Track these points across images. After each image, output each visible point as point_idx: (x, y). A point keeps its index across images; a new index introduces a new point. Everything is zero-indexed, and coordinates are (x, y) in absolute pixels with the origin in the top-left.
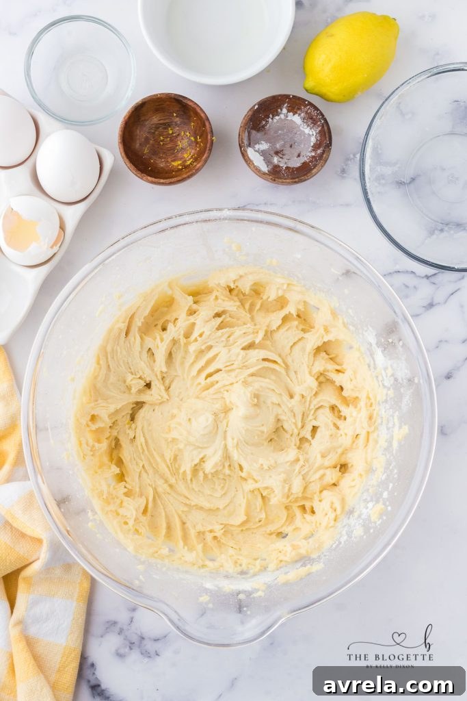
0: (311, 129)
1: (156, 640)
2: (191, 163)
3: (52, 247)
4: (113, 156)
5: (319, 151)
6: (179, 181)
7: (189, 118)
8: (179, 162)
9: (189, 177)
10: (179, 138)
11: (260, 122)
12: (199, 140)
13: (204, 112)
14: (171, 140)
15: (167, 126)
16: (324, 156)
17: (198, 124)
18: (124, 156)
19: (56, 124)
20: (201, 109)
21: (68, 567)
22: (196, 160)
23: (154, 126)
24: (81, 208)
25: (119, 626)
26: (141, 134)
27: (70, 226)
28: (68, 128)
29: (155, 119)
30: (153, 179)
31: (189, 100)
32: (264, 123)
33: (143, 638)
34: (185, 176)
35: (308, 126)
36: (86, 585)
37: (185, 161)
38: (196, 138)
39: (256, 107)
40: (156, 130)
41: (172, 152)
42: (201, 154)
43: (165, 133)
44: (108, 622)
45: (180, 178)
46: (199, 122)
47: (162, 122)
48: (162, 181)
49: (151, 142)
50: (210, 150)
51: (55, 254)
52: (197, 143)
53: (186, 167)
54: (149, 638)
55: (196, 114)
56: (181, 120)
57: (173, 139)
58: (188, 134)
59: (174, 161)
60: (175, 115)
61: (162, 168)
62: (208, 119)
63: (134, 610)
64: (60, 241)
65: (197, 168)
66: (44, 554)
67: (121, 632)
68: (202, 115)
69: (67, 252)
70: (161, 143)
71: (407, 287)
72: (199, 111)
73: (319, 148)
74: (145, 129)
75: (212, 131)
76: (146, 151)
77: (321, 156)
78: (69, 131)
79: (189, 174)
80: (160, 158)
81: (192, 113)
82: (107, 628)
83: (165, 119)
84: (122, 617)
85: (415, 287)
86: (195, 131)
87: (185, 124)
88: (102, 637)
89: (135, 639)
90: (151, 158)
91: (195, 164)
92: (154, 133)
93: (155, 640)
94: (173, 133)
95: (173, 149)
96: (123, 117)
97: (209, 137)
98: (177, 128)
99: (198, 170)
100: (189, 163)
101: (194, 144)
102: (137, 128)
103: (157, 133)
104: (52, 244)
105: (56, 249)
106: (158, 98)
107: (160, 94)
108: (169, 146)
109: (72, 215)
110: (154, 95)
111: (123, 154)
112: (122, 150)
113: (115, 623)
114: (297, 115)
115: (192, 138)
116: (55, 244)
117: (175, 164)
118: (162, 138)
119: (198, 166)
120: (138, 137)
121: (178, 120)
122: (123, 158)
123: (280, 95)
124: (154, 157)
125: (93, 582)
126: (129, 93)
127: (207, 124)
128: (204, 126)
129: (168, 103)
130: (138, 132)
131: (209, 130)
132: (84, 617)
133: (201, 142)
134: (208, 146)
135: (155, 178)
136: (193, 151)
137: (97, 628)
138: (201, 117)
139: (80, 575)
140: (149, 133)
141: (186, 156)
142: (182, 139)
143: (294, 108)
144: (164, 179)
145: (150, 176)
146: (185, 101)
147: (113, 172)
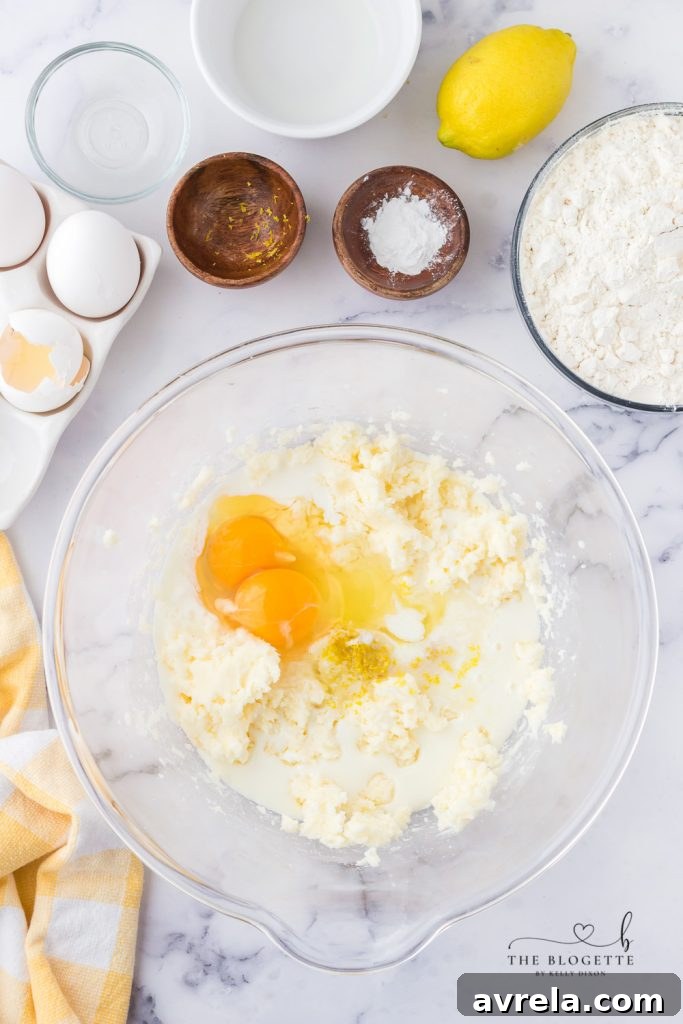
0: (442, 223)
1: (243, 960)
2: (274, 255)
3: (73, 384)
4: (160, 247)
5: (448, 258)
6: (258, 282)
7: (270, 188)
8: (257, 254)
9: (272, 275)
10: (257, 219)
11: (370, 202)
12: (286, 220)
13: (291, 178)
14: (245, 222)
15: (236, 200)
16: (454, 265)
17: (283, 196)
18: (176, 247)
19: (73, 203)
20: (288, 175)
21: (111, 854)
22: (282, 249)
23: (218, 201)
24: (115, 325)
25: (188, 940)
26: (201, 213)
27: (99, 353)
28: (92, 209)
29: (220, 192)
30: (220, 280)
31: (270, 161)
32: (375, 204)
33: (223, 958)
34: (266, 274)
35: (439, 219)
36: (138, 882)
37: (266, 252)
38: (281, 218)
39: (366, 178)
40: (221, 208)
41: (246, 239)
42: (289, 240)
43: (236, 212)
44: (171, 935)
45: (259, 277)
46: (286, 194)
47: (229, 195)
48: (233, 282)
49: (215, 225)
50: (303, 234)
51: (77, 394)
52: (282, 224)
53: (267, 261)
54: (233, 957)
55: (281, 182)
56: (259, 191)
57: (248, 220)
58: (268, 211)
59: (249, 252)
60: (249, 184)
61: (233, 263)
62: (298, 189)
63: (209, 915)
64: (85, 374)
65: (283, 261)
66: (73, 838)
67: (190, 949)
68: (290, 183)
69: (97, 390)
70: (231, 227)
71: (599, 428)
72: (285, 178)
73: (448, 253)
74: (205, 205)
75: (304, 206)
76: (208, 238)
77: (449, 265)
78: (92, 212)
79: (272, 270)
80: (229, 248)
81: (273, 181)
82: (170, 944)
83: (234, 192)
84: (192, 926)
85: (610, 427)
86: (280, 207)
87: (265, 197)
88: (162, 957)
89: (211, 958)
90: (215, 249)
91: (280, 255)
92: (218, 212)
93: (241, 960)
94: (247, 211)
95: (248, 234)
96: (173, 188)
97: (300, 216)
98: (254, 204)
99: (284, 266)
100: (271, 254)
101: (278, 227)
102: (193, 206)
103: (223, 211)
104: (73, 378)
105: (78, 386)
106: (224, 161)
107: (226, 154)
108: (242, 230)
109: (102, 337)
110: (218, 156)
111: (174, 243)
112: (172, 238)
113: (181, 936)
114: (424, 201)
115: (276, 218)
116: (77, 379)
117: (251, 256)
118: (231, 219)
119: (286, 257)
120: (195, 219)
121: (253, 192)
122: (174, 250)
123: (402, 167)
124: (220, 247)
125: (148, 875)
126: (181, 154)
127: (297, 196)
128: (293, 199)
129: (239, 167)
130: (196, 211)
131: (299, 205)
132: (135, 928)
133: (289, 223)
134: (300, 228)
135: (223, 278)
136: (278, 237)
137: (155, 944)
138: (288, 186)
139: (128, 866)
140: (211, 212)
141: (266, 244)
142: (261, 219)
143: (421, 190)
144: (235, 278)
145: (215, 276)
146: (263, 163)
147: (160, 271)
